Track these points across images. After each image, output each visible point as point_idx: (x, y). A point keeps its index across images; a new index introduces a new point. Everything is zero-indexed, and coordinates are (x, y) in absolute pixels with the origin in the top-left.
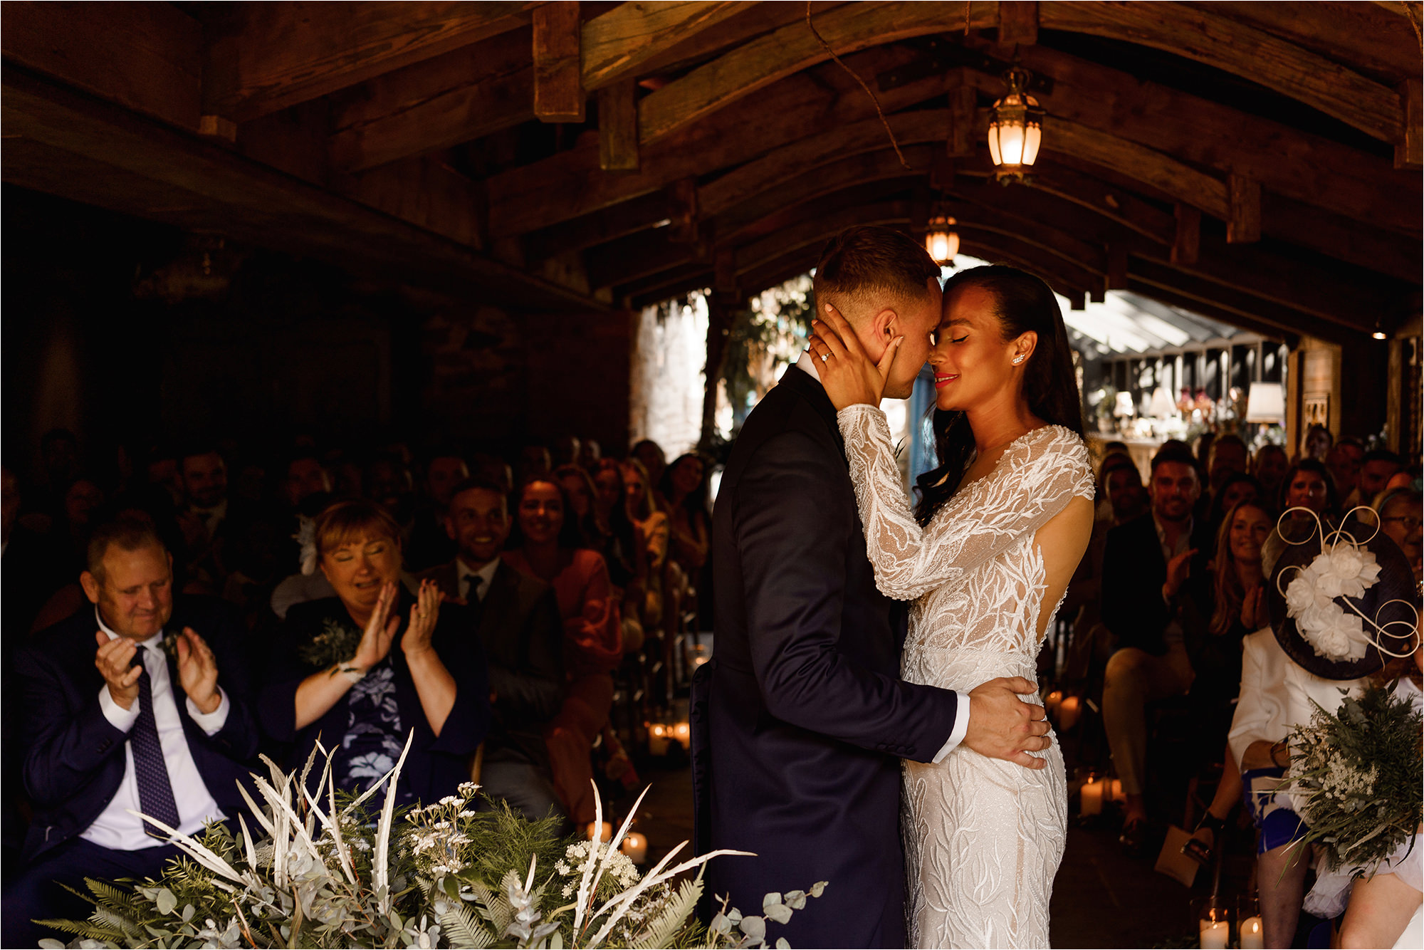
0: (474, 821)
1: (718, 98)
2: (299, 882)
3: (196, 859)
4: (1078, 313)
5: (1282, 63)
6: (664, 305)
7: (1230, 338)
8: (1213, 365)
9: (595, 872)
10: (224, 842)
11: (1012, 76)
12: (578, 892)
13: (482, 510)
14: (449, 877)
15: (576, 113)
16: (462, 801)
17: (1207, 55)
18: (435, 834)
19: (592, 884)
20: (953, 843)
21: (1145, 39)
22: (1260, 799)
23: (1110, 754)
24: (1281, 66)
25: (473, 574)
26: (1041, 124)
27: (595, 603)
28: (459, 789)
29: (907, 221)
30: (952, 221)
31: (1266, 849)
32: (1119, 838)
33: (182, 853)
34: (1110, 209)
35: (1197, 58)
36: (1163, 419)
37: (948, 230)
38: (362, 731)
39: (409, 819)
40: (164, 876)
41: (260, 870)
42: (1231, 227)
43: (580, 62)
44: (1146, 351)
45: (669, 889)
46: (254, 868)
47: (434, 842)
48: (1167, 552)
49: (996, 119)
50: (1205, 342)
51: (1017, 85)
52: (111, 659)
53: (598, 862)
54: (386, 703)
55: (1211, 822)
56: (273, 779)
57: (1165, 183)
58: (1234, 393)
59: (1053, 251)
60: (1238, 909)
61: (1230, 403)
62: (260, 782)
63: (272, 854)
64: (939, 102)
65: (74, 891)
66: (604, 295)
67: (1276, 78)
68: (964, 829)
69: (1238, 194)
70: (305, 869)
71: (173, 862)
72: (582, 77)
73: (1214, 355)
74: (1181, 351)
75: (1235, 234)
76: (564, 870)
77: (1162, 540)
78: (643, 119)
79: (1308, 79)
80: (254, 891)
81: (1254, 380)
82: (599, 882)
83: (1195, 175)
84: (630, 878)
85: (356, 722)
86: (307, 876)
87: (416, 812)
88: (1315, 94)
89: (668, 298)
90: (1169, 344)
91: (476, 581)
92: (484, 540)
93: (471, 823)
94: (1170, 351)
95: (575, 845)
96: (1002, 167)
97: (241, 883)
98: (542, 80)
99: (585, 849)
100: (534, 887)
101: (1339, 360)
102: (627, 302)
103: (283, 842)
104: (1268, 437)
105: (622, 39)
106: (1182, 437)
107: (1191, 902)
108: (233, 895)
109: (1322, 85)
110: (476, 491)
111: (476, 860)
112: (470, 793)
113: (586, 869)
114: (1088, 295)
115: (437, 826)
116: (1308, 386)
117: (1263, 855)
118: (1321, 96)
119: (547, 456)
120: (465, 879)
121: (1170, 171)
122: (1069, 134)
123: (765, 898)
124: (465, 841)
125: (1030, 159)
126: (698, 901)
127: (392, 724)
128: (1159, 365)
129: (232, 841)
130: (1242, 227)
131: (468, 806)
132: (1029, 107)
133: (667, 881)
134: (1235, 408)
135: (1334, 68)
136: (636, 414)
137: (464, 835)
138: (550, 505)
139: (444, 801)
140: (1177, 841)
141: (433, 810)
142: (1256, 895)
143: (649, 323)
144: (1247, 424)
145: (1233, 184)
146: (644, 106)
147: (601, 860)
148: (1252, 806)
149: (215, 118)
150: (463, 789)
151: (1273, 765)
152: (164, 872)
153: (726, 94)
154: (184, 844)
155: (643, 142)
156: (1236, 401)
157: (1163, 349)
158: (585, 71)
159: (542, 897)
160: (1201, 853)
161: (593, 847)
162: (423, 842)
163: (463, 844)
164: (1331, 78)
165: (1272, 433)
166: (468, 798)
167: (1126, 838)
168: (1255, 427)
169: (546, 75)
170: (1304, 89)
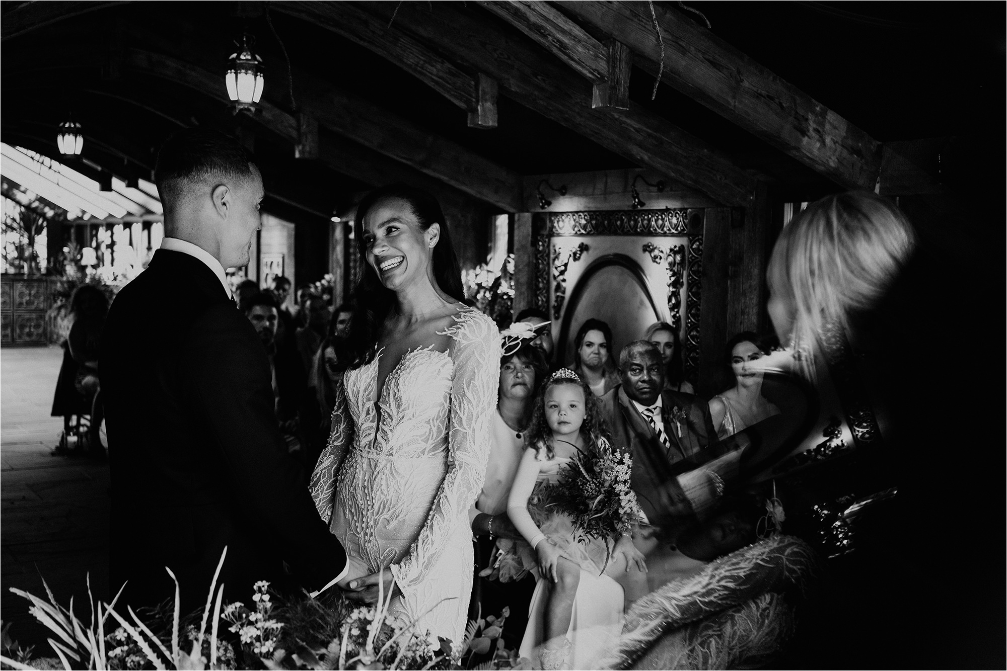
5: (412, 53)
11: (244, 39)
26: (265, 75)
30: (78, 126)
42: (300, 147)
49: (233, 66)
51: (248, 45)
67: (408, 63)
69: (304, 127)
75: (303, 153)
79: (426, 65)
83: (277, 111)
88: (429, 75)
96: (237, 102)
101: (293, 233)
109: (434, 70)
116: (265, 249)
125: (257, 98)
130: (308, 148)
132: (258, 62)
135: (441, 60)
145: (302, 119)
157: (123, 217)
164: (439, 66)
170: (424, 71)
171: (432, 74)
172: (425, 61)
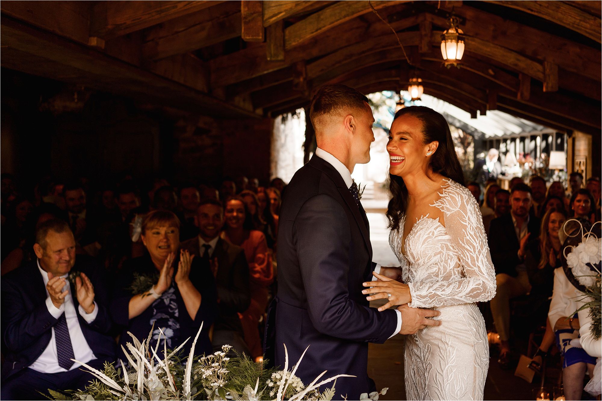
0: (229, 362)
1: (320, 29)
2: (153, 391)
3: (102, 381)
4: (474, 120)
5: (570, 16)
6: (285, 115)
7: (541, 130)
8: (533, 143)
9: (285, 385)
10: (112, 373)
11: (452, 20)
12: (277, 394)
13: (211, 214)
14: (220, 388)
15: (260, 38)
16: (224, 353)
17: (537, 12)
18: (213, 369)
19: (283, 390)
20: (445, 372)
21: (510, 5)
22: (564, 343)
23: (493, 321)
24: (570, 17)
25: (206, 244)
26: (464, 41)
27: (260, 255)
28: (222, 348)
29: (398, 79)
30: (420, 80)
31: (566, 366)
32: (498, 360)
33: (95, 378)
34: (490, 75)
35: (533, 13)
36: (511, 167)
37: (418, 84)
38: (160, 317)
39: (200, 362)
40: (86, 389)
41: (131, 386)
42: (545, 85)
43: (263, 15)
44: (503, 136)
45: (317, 392)
46: (128, 385)
47: (212, 372)
48: (517, 230)
49: (444, 38)
50: (530, 132)
51: (453, 24)
52: (54, 286)
53: (286, 380)
54: (171, 304)
55: (541, 353)
56: (134, 343)
57: (516, 65)
58: (543, 156)
59: (463, 93)
60: (554, 393)
61: (541, 160)
62: (129, 345)
63: (136, 378)
64: (415, 28)
65: (45, 395)
66: (259, 111)
67: (568, 22)
68: (450, 365)
69: (548, 70)
70: (155, 386)
71: (92, 382)
72: (263, 22)
73: (533, 138)
74: (519, 136)
75: (547, 88)
76: (271, 384)
77: (515, 225)
78: (287, 38)
79: (582, 22)
80: (129, 395)
81: (552, 150)
82: (286, 389)
83: (529, 61)
84: (300, 388)
85: (157, 313)
86: (157, 389)
87: (203, 358)
88: (585, 29)
89: (287, 112)
90: (513, 133)
91: (207, 247)
92: (211, 228)
93: (228, 363)
94: (514, 136)
95: (276, 373)
96: (447, 60)
97: (122, 392)
98: (246, 23)
99: (280, 375)
100: (258, 392)
101: (591, 142)
102: (269, 114)
103: (141, 373)
104: (559, 176)
105: (281, 5)
106: (520, 175)
107: (533, 390)
108: (120, 398)
109: (588, 26)
110: (209, 205)
111: (230, 380)
112: (227, 350)
113: (281, 384)
114: (478, 112)
115: (213, 365)
116: (577, 153)
117: (565, 368)
118: (587, 30)
119: (234, 185)
120: (228, 389)
121: (518, 60)
122: (473, 43)
123: (361, 396)
124: (226, 372)
125: (460, 57)
126: (332, 398)
127: (174, 313)
128: (509, 142)
129: (115, 372)
130: (550, 85)
131: (227, 356)
132: (459, 34)
133: (316, 388)
134: (544, 162)
135: (593, 18)
136: (273, 165)
137: (225, 369)
138: (239, 211)
139: (216, 354)
140: (525, 362)
141: (210, 358)
142: (562, 387)
143: (278, 123)
144: (549, 170)
145: (546, 66)
146: (287, 32)
147: (288, 380)
148: (560, 346)
149: (95, 38)
150: (224, 348)
151: (570, 328)
152: (86, 387)
153: (324, 26)
154: (96, 374)
155: (286, 48)
156: (544, 159)
157: (510, 135)
158: (265, 19)
159: (261, 397)
160: (537, 367)
161: (284, 373)
162: (207, 373)
163: (225, 373)
164: (592, 22)
165: (561, 174)
166: (227, 352)
167: (501, 360)
168: (553, 171)
169: (247, 20)
170: (580, 27)
171: (586, 28)
172: (580, 20)
